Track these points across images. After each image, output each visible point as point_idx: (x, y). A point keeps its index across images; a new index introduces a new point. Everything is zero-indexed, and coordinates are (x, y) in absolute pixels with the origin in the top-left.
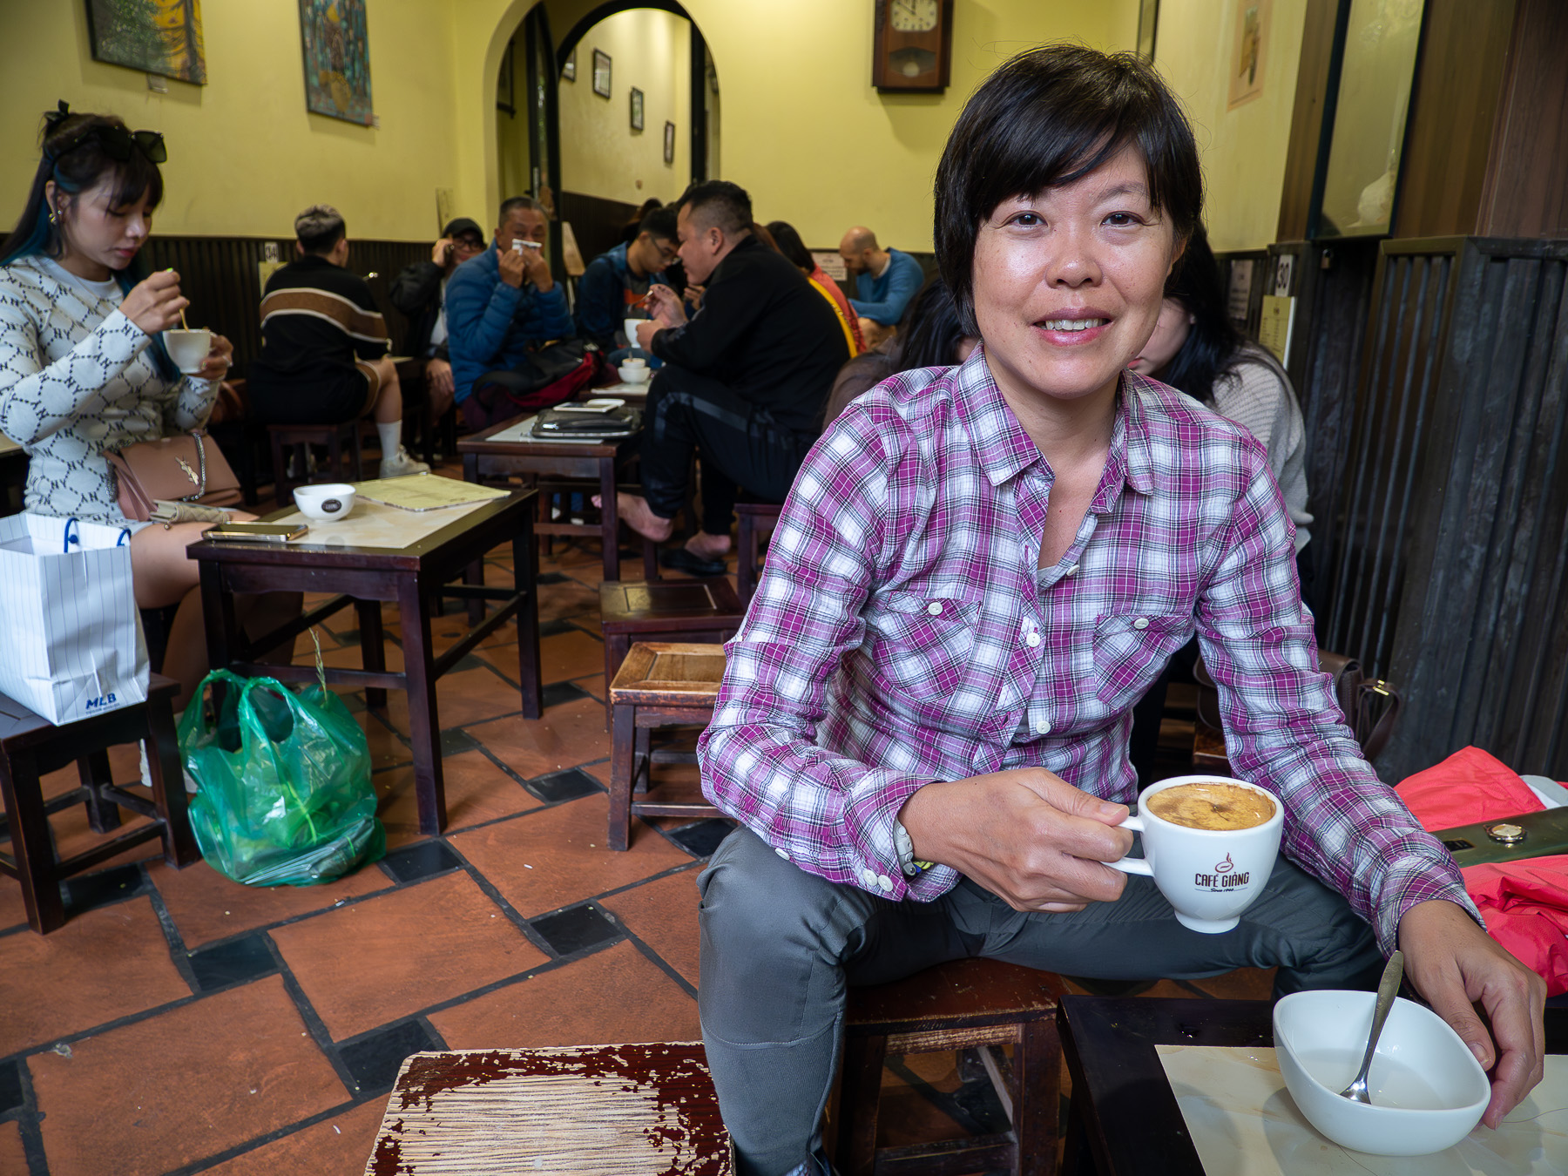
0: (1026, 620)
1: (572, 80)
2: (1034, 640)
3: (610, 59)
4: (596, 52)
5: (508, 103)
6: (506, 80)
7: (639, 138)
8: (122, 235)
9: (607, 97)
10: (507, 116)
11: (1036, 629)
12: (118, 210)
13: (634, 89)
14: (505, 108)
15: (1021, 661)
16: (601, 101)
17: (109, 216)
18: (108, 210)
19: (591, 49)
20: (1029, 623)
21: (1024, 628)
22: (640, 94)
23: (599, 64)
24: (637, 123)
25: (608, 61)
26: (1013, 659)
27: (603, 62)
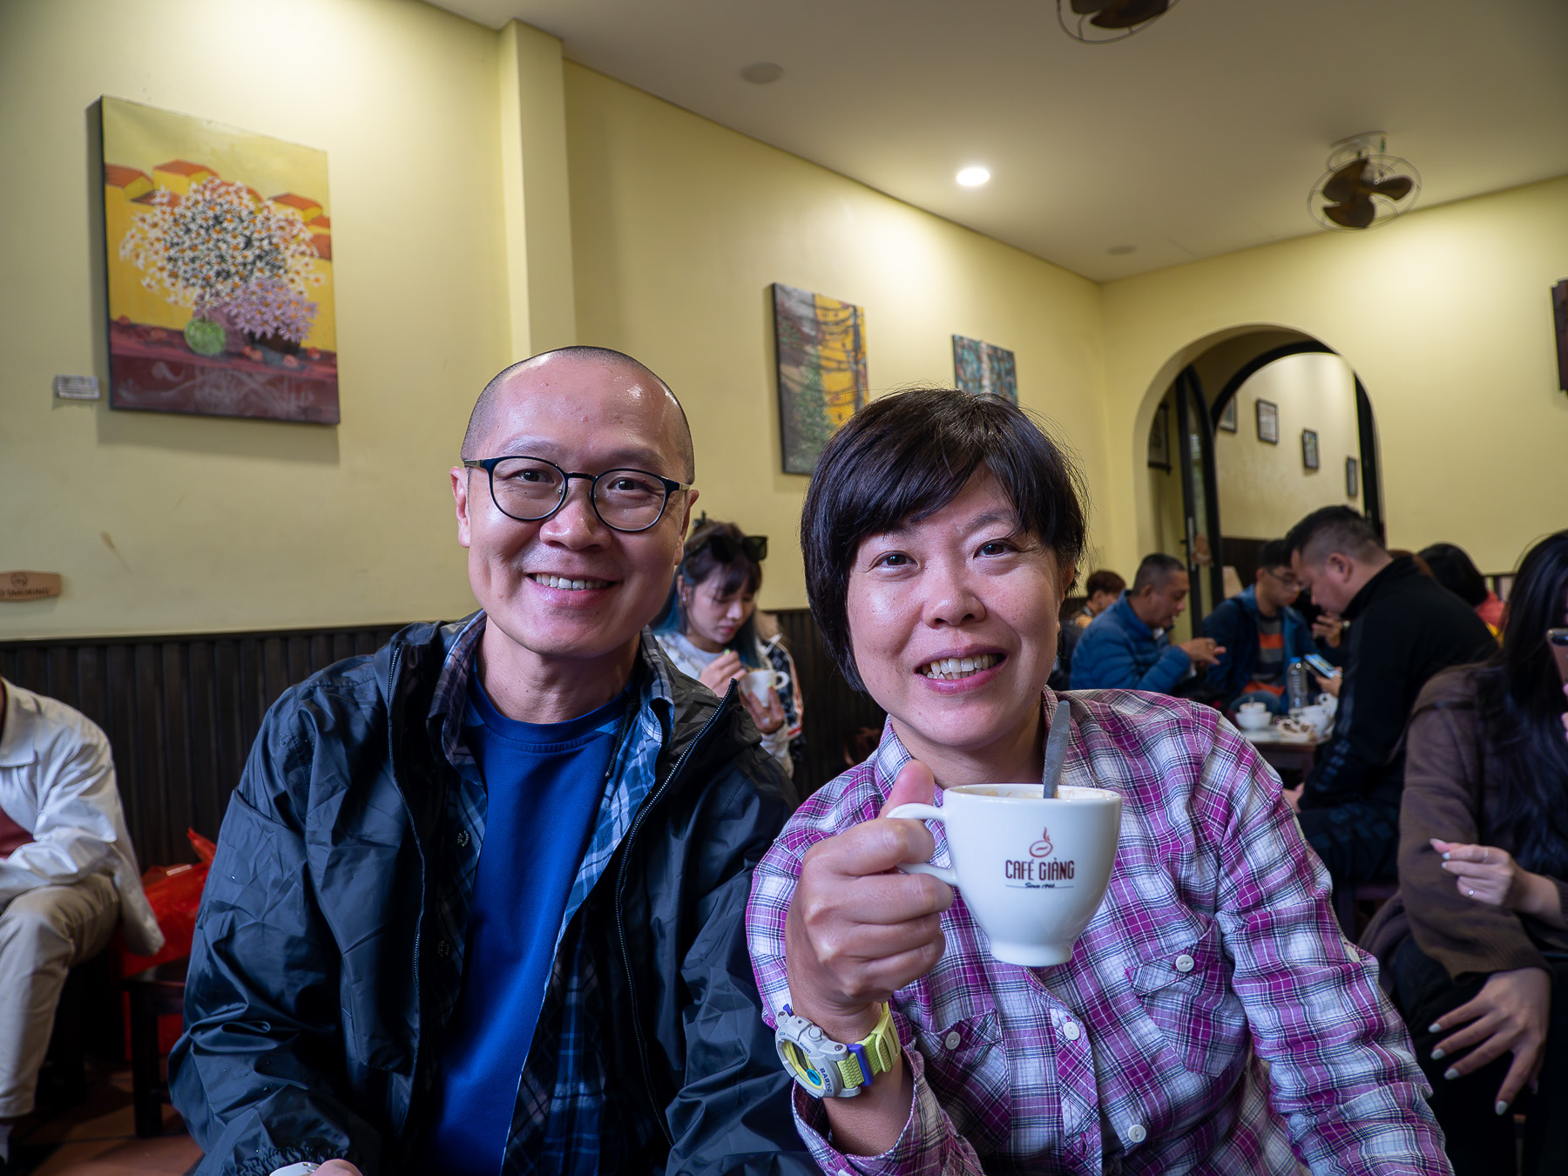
0: (1053, 1012)
1: (1233, 431)
2: (1072, 1030)
3: (1275, 406)
4: (1258, 403)
5: (1163, 460)
6: (1158, 439)
7: (1314, 478)
8: (723, 616)
9: (1274, 443)
10: (1164, 473)
11: (1068, 1017)
12: (725, 596)
13: (1305, 431)
14: (1158, 466)
15: (1070, 1063)
16: (1268, 447)
17: (716, 603)
18: (714, 599)
19: (1254, 399)
20: (1057, 1015)
21: (1055, 1022)
22: (1314, 435)
23: (1262, 412)
24: (1311, 462)
25: (1272, 409)
26: (1060, 1064)
27: (1268, 410)
